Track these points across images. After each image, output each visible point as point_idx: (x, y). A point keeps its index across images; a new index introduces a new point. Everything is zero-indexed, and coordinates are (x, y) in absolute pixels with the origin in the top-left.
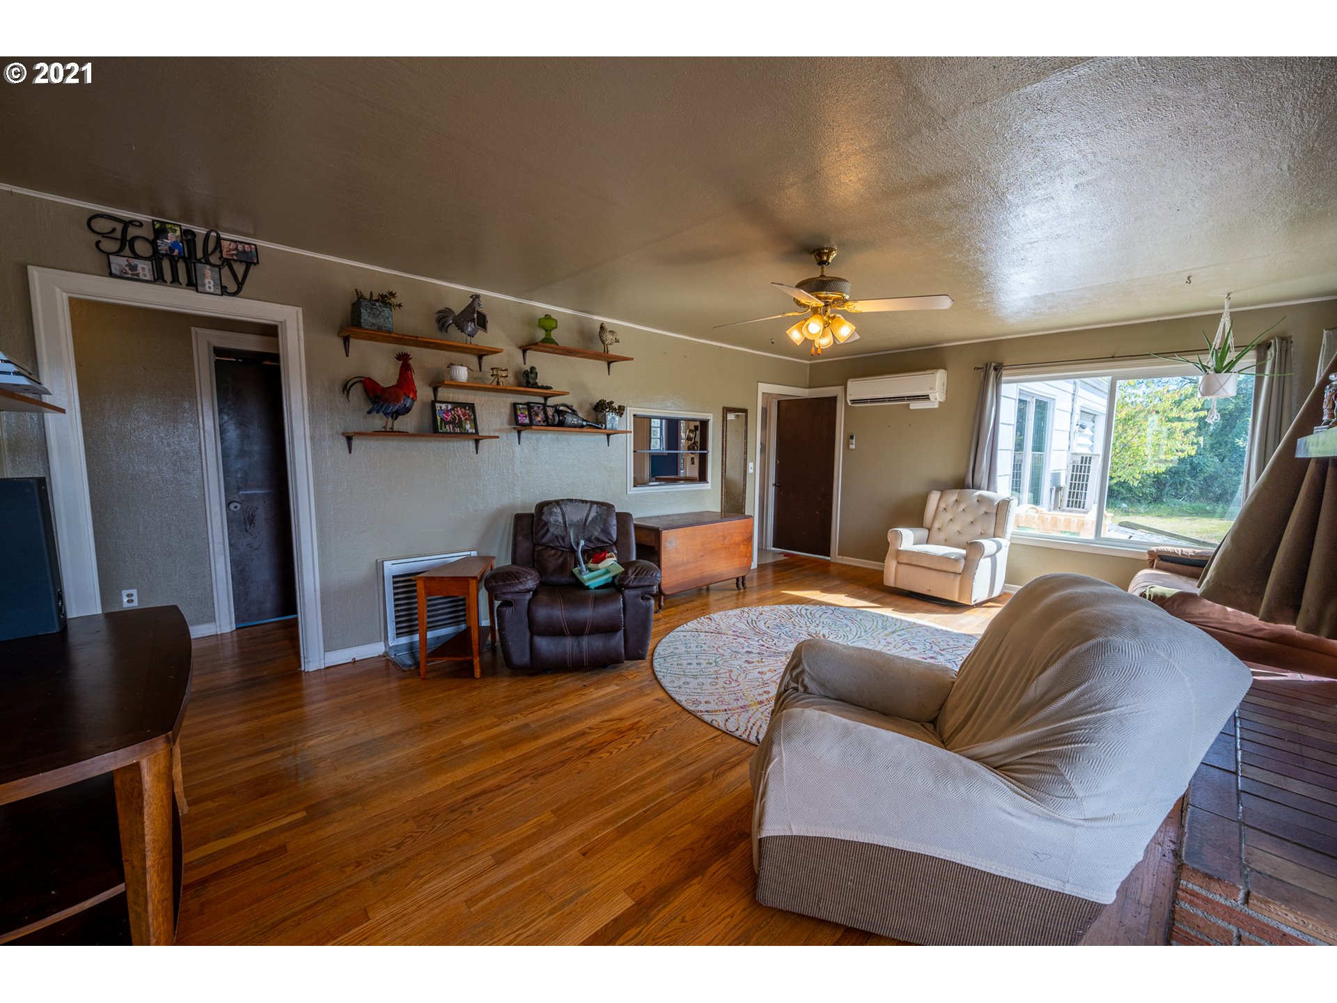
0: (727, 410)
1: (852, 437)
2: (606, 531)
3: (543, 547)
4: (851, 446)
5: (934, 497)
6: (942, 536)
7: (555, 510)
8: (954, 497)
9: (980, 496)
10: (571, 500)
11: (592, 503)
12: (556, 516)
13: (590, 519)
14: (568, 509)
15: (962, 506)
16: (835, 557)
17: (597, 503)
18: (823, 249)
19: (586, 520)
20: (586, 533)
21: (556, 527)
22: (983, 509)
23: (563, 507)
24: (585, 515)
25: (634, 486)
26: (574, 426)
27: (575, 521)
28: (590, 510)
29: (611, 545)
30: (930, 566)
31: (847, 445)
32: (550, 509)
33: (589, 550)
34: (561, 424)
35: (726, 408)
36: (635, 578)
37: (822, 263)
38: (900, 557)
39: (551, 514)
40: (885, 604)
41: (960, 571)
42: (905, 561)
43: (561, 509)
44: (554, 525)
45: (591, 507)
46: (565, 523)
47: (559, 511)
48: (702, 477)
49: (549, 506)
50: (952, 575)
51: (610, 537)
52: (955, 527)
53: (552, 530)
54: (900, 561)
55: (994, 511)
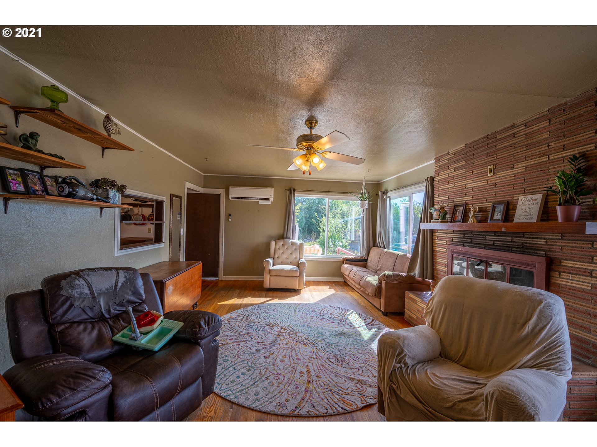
0: (172, 196)
1: (230, 215)
2: (136, 293)
3: (66, 325)
4: (229, 220)
5: (273, 243)
6: (280, 261)
7: (77, 282)
8: (282, 243)
9: (291, 242)
10: (93, 270)
11: (117, 269)
12: (80, 288)
13: (120, 285)
14: (94, 279)
15: (286, 247)
16: (222, 277)
17: (122, 269)
18: (313, 120)
19: (116, 286)
20: (117, 298)
21: (81, 300)
22: (294, 247)
23: (86, 277)
24: (114, 282)
25: (121, 249)
26: (85, 198)
27: (104, 289)
28: (118, 276)
29: (140, 304)
30: (285, 275)
31: (227, 219)
32: (71, 282)
33: (121, 313)
34: (71, 195)
35: (172, 194)
36: (209, 328)
37: (311, 128)
38: (272, 273)
39: (73, 287)
40: (273, 298)
41: (298, 275)
42: (274, 275)
43: (86, 280)
44: (79, 298)
45: (118, 273)
46: (92, 293)
47: (83, 282)
48: (158, 239)
49: (68, 279)
50: (295, 278)
51: (140, 297)
52: (285, 256)
53: (77, 304)
54: (271, 275)
55: (298, 248)
